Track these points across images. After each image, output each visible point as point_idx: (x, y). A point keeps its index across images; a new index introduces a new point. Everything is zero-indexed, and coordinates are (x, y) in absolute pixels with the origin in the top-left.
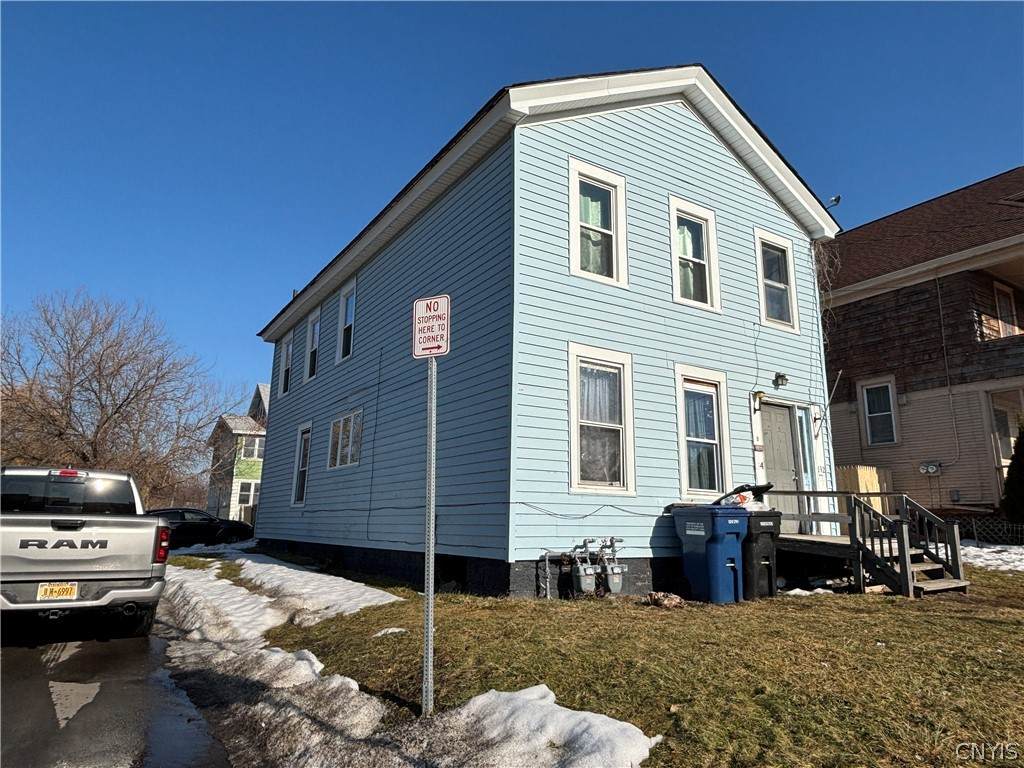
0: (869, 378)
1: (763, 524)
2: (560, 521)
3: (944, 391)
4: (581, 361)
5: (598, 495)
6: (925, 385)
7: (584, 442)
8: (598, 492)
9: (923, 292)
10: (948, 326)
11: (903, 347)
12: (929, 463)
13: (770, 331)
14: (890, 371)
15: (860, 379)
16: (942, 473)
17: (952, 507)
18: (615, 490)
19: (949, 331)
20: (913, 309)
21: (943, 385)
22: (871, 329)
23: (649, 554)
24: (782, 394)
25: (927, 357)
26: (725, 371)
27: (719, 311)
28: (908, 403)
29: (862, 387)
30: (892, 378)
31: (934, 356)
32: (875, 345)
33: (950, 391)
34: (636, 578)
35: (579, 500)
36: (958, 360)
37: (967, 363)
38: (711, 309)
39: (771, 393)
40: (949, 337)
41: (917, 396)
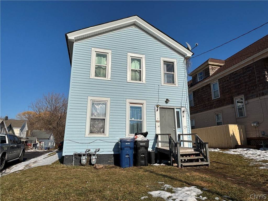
0: (237, 96)
1: (141, 144)
2: (81, 145)
3: (258, 99)
4: (92, 101)
5: (95, 137)
6: (252, 97)
7: (92, 123)
8: (95, 136)
9: (250, 67)
10: (258, 77)
11: (245, 85)
12: (254, 122)
13: (165, 87)
14: (243, 93)
15: (234, 97)
16: (259, 126)
17: (262, 137)
18: (102, 135)
19: (258, 79)
20: (248, 73)
21: (257, 97)
22: (237, 81)
23: (113, 153)
24: (169, 105)
25: (252, 88)
26: (146, 100)
27: (145, 83)
28: (248, 103)
29: (235, 99)
30: (243, 96)
31: (254, 87)
32: (238, 85)
33: (260, 98)
34: (108, 160)
35: (88, 138)
36: (261, 88)
37: (264, 89)
38: (142, 83)
39: (164, 104)
40: (259, 81)
41: (250, 101)
